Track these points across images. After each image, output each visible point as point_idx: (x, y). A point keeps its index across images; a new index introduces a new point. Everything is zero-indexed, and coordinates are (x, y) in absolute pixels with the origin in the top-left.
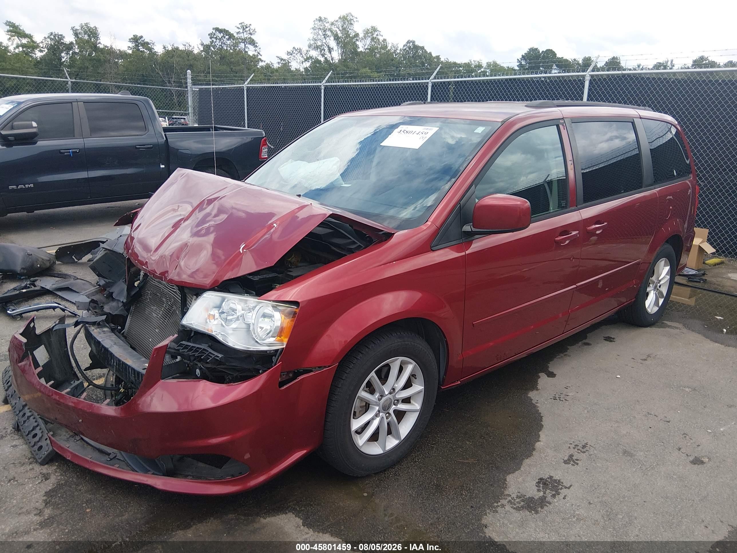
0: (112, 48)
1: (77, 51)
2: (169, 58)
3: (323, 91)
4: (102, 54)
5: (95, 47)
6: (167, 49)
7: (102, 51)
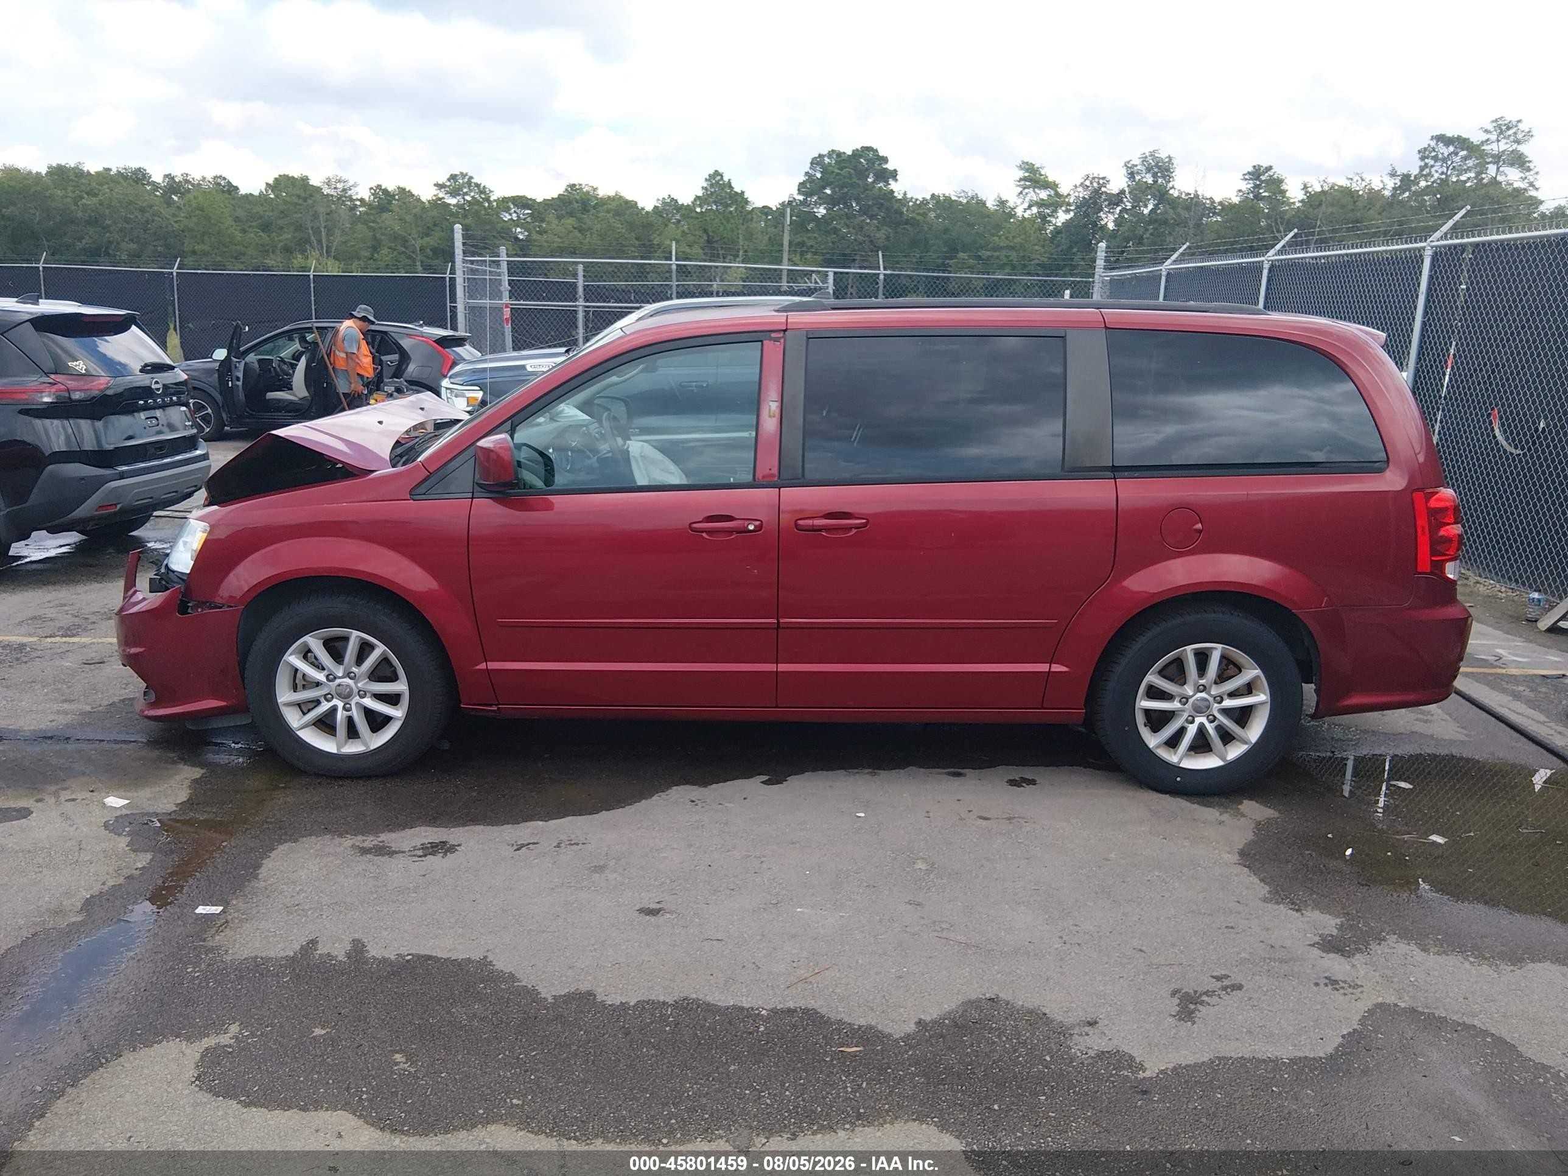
0: (1196, 196)
1: (1129, 206)
2: (1311, 210)
3: (1265, 272)
4: (1173, 208)
5: (1162, 195)
6: (1310, 190)
7: (1174, 203)
